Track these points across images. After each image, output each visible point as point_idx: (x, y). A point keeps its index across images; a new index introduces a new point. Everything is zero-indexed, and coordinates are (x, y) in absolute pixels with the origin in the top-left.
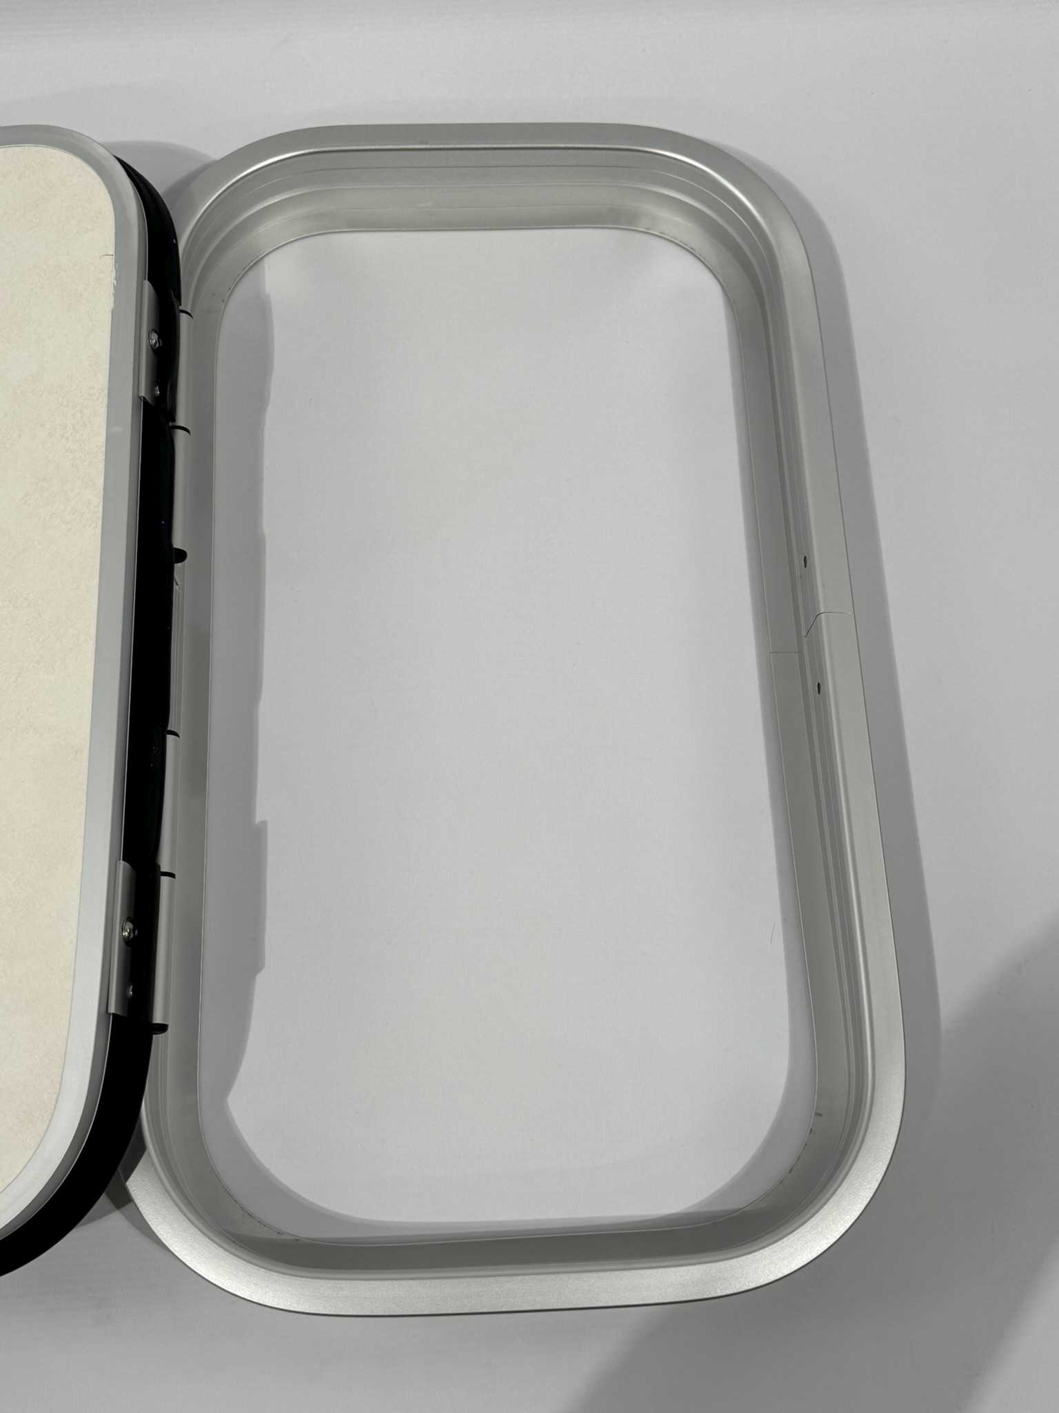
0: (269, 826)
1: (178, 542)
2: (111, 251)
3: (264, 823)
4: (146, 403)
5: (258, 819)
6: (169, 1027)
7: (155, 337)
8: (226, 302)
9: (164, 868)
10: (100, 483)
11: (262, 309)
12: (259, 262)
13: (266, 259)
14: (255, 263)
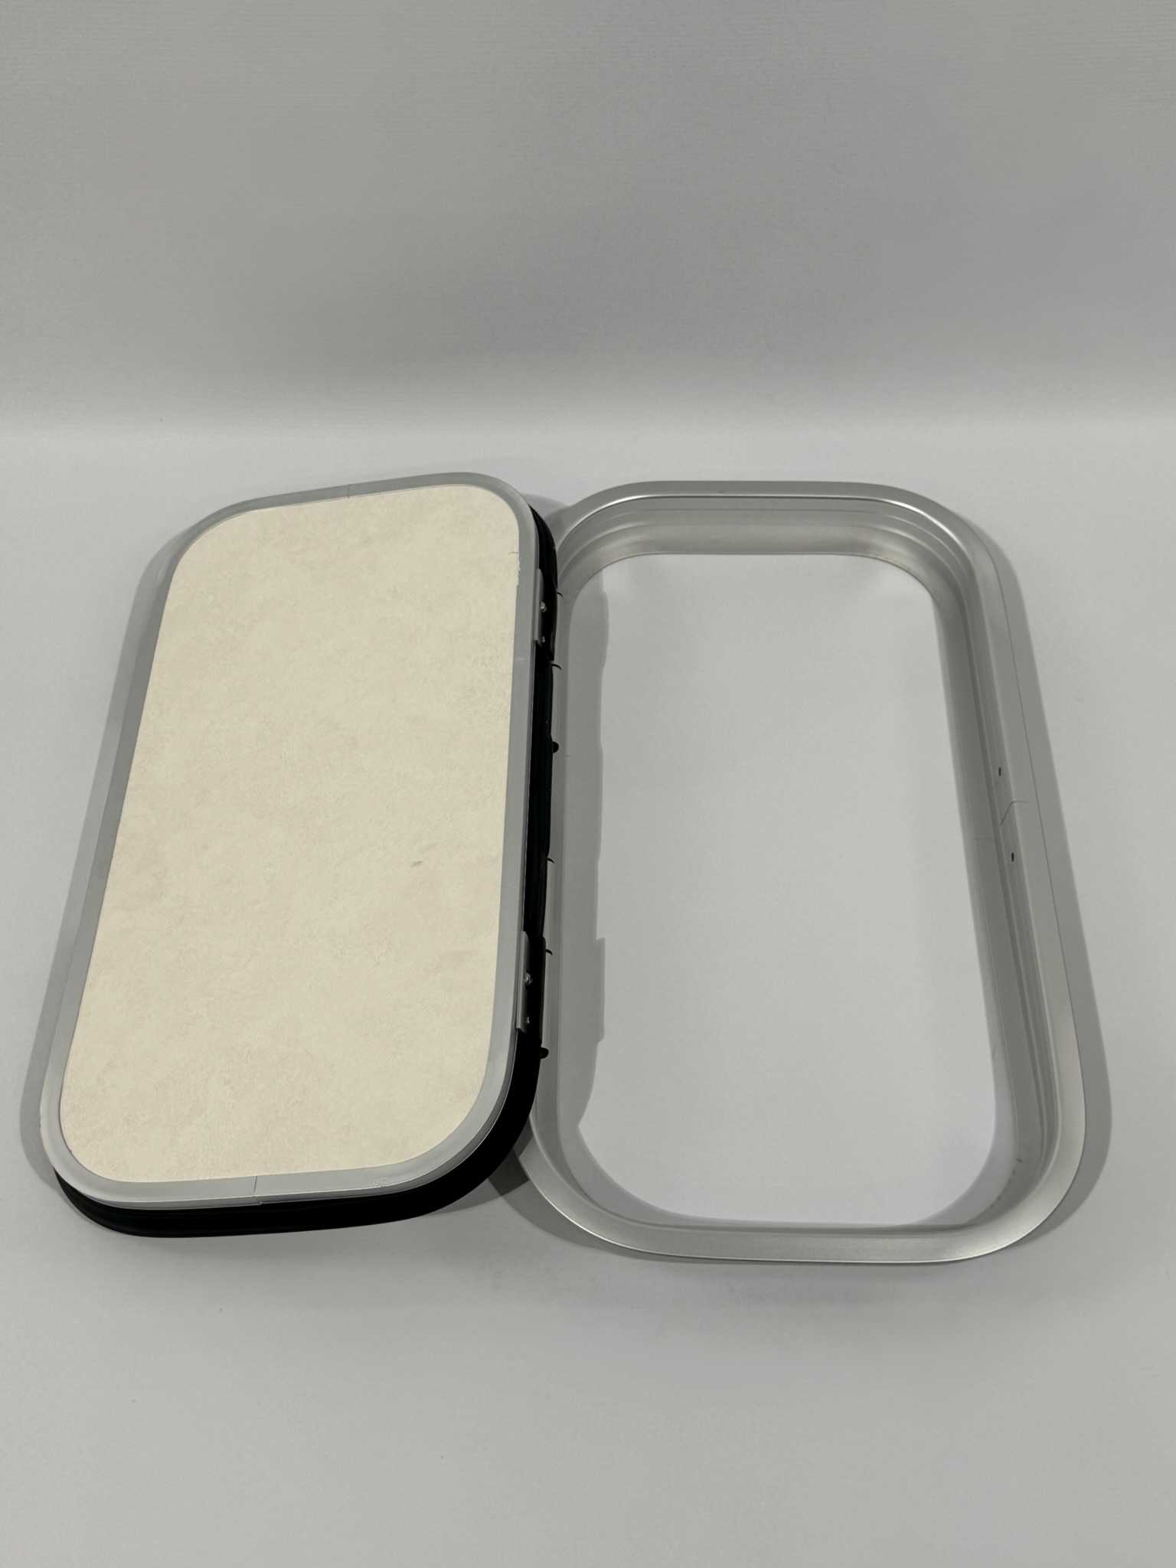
0: (606, 942)
1: (555, 738)
2: (516, 549)
3: (603, 940)
4: (537, 645)
5: (599, 936)
6: (550, 1052)
7: (543, 607)
8: (575, 596)
9: (547, 948)
10: (509, 692)
11: (600, 600)
12: (601, 570)
13: (604, 570)
14: (596, 571)
